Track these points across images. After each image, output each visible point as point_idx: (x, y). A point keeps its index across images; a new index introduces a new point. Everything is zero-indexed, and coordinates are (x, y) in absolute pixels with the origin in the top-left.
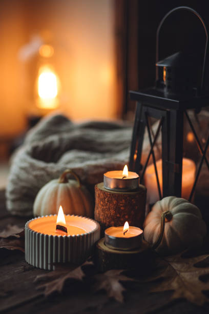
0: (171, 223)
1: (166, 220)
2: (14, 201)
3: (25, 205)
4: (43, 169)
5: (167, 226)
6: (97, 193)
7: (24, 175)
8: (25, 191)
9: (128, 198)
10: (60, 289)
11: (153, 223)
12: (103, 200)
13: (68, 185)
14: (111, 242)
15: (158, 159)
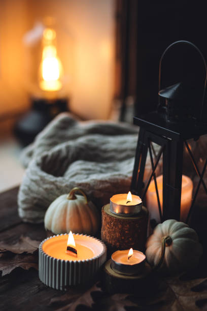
0: (171, 248)
1: (166, 245)
2: (25, 210)
4: (53, 183)
5: (167, 250)
6: (104, 217)
7: (35, 187)
9: (132, 223)
11: (154, 246)
12: (109, 223)
13: (76, 201)
14: (117, 268)
15: (159, 175)
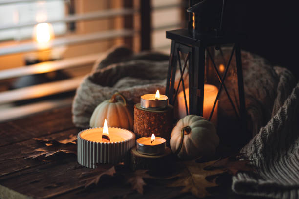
0: (189, 135)
1: (185, 133)
2: (77, 116)
3: (85, 120)
4: (100, 91)
5: (186, 137)
6: (135, 110)
8: (85, 108)
9: (158, 115)
10: (97, 182)
11: (176, 136)
12: (138, 116)
13: (117, 104)
14: (140, 149)
